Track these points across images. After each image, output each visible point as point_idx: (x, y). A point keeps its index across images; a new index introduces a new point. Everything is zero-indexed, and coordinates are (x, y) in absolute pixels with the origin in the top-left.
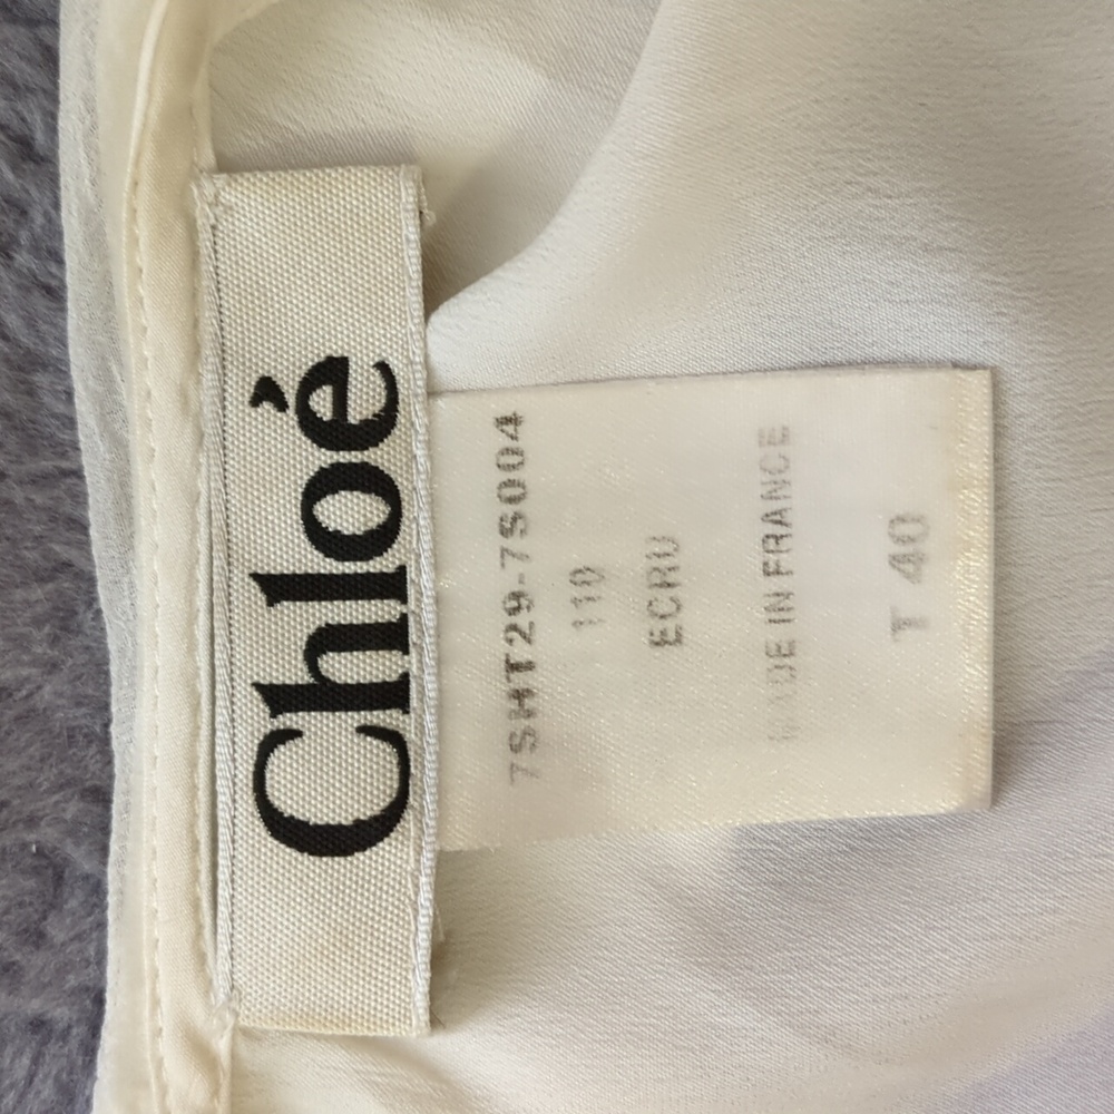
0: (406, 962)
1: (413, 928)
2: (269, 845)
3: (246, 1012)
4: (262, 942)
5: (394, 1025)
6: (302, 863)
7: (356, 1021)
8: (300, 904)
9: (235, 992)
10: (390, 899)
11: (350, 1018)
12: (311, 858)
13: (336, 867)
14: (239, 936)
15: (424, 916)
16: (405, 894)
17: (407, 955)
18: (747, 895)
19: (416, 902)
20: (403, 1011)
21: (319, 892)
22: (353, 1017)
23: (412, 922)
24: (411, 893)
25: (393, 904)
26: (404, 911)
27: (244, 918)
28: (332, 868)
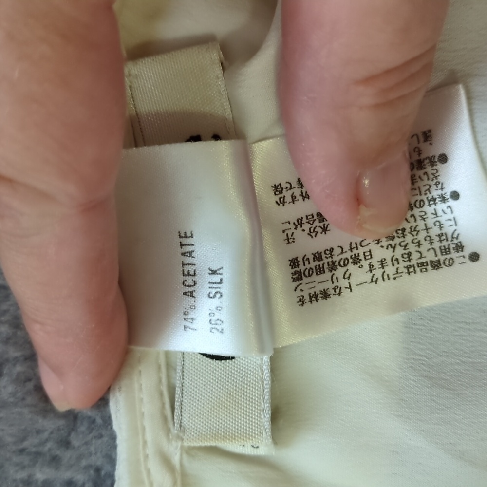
0: (260, 406)
1: (262, 390)
2: (199, 358)
3: (187, 437)
4: (195, 402)
5: (255, 437)
6: (213, 364)
7: (238, 436)
8: (212, 383)
9: (182, 428)
10: (252, 377)
11: (235, 435)
12: (217, 361)
13: (228, 365)
14: (185, 401)
15: (266, 384)
16: (258, 374)
17: (260, 403)
18: (414, 381)
19: (263, 378)
20: (259, 430)
21: (221, 377)
22: (236, 434)
23: (262, 388)
24: (260, 374)
25: (253, 380)
26: (258, 382)
27: (187, 392)
28: (226, 365)
